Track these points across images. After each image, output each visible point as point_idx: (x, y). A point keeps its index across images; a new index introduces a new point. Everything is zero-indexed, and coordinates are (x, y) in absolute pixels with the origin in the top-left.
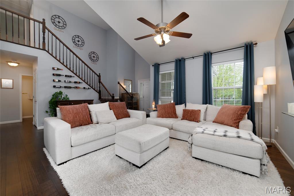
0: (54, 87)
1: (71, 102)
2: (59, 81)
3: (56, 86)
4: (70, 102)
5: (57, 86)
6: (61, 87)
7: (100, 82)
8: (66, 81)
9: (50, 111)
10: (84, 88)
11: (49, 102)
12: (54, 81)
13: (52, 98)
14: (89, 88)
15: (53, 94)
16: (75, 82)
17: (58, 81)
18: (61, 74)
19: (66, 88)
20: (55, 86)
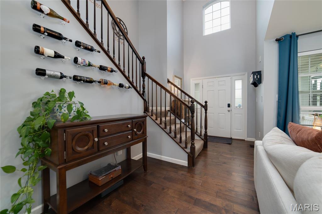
0: (41, 73)
1: (101, 125)
2: (57, 56)
3: (47, 72)
4: (98, 126)
5: (52, 73)
6: (62, 77)
7: (144, 75)
8: (80, 60)
9: (25, 164)
10: (121, 86)
11: (19, 129)
12: (37, 50)
13: (32, 114)
14: (129, 87)
15: (34, 97)
16: (102, 68)
17: (53, 54)
18: (64, 36)
19: (80, 80)
20: (45, 70)
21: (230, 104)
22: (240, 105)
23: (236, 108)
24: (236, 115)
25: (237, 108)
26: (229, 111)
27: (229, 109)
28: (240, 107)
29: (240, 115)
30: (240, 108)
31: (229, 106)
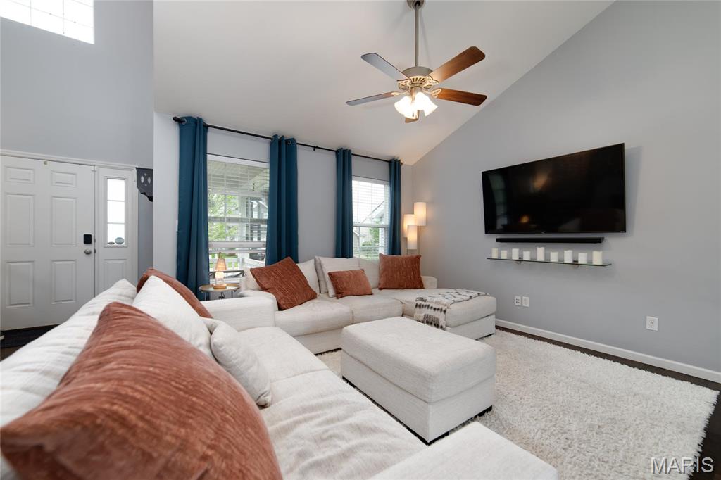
21: (90, 236)
22: (122, 239)
23: (111, 245)
24: (110, 262)
25: (113, 245)
26: (88, 253)
27: (89, 247)
28: (121, 243)
29: (121, 262)
30: (120, 245)
31: (88, 239)
